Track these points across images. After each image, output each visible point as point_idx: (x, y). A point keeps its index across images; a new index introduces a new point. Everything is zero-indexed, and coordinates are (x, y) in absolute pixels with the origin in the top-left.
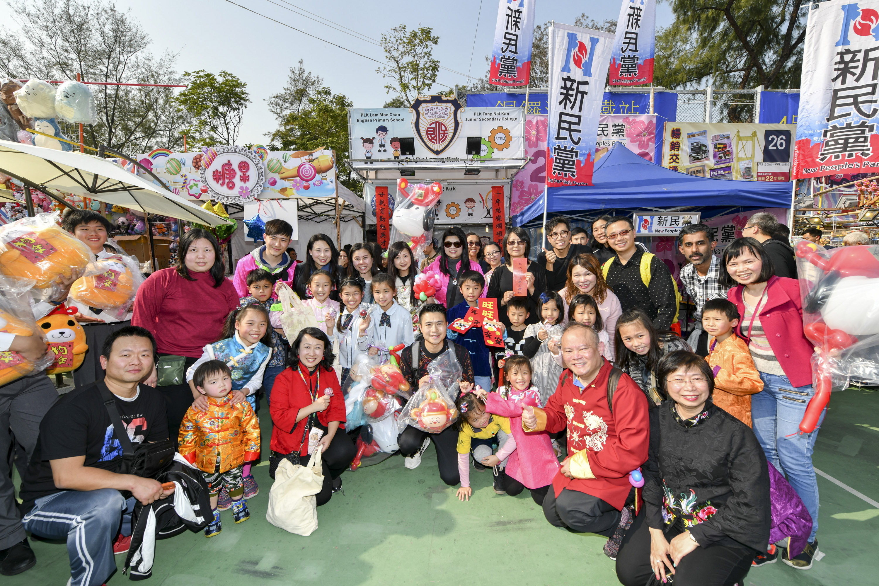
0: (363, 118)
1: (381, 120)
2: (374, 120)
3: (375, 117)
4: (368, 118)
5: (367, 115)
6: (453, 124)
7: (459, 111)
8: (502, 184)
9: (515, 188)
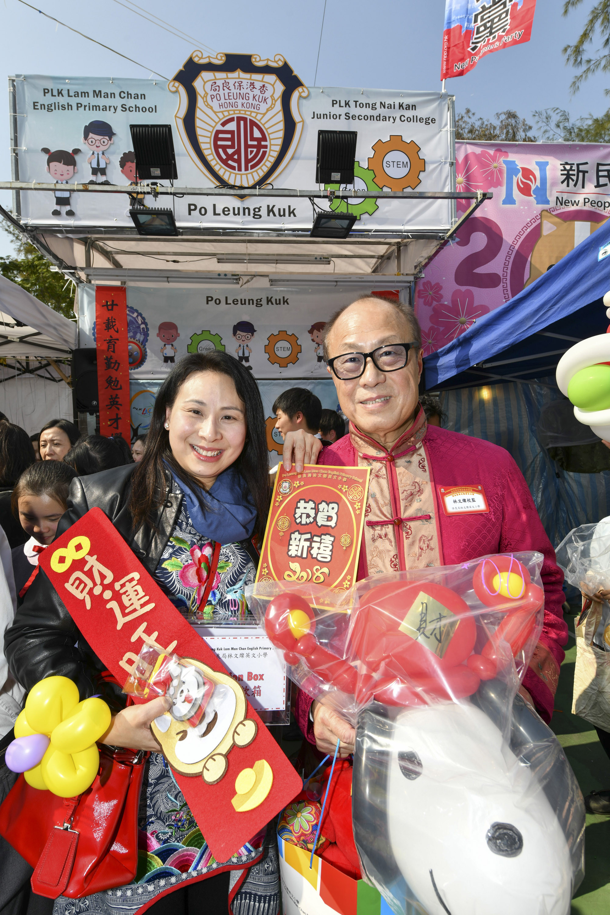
0: (48, 100)
1: (96, 107)
2: (79, 105)
3: (79, 100)
4: (63, 100)
5: (60, 93)
6: (281, 126)
7: (295, 95)
8: (395, 287)
9: (422, 300)
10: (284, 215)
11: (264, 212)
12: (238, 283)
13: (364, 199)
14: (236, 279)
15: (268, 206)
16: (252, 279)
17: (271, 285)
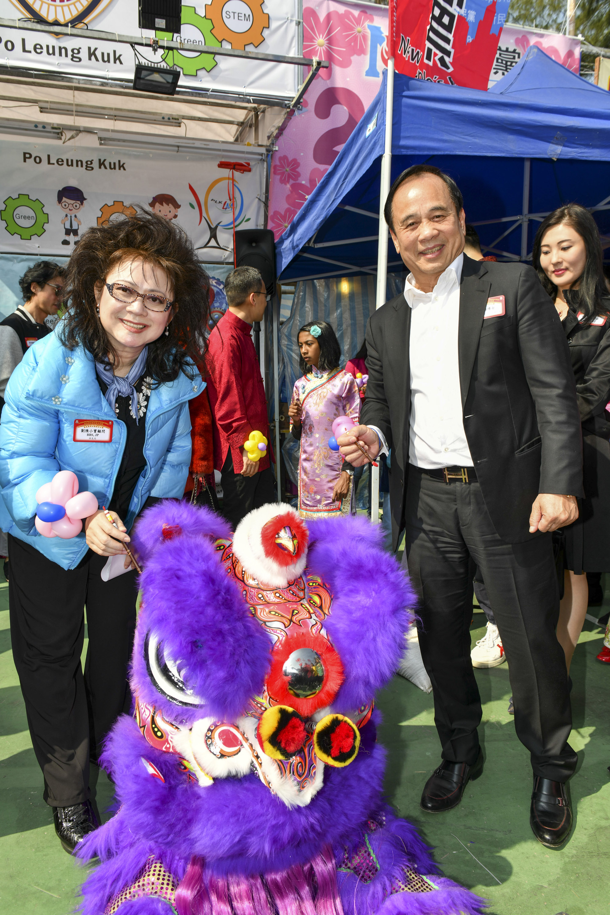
8: (245, 158)
9: (278, 177)
10: (109, 61)
11: (84, 54)
12: (61, 139)
13: (199, 54)
14: (58, 133)
15: (89, 49)
16: (77, 135)
17: (101, 144)
